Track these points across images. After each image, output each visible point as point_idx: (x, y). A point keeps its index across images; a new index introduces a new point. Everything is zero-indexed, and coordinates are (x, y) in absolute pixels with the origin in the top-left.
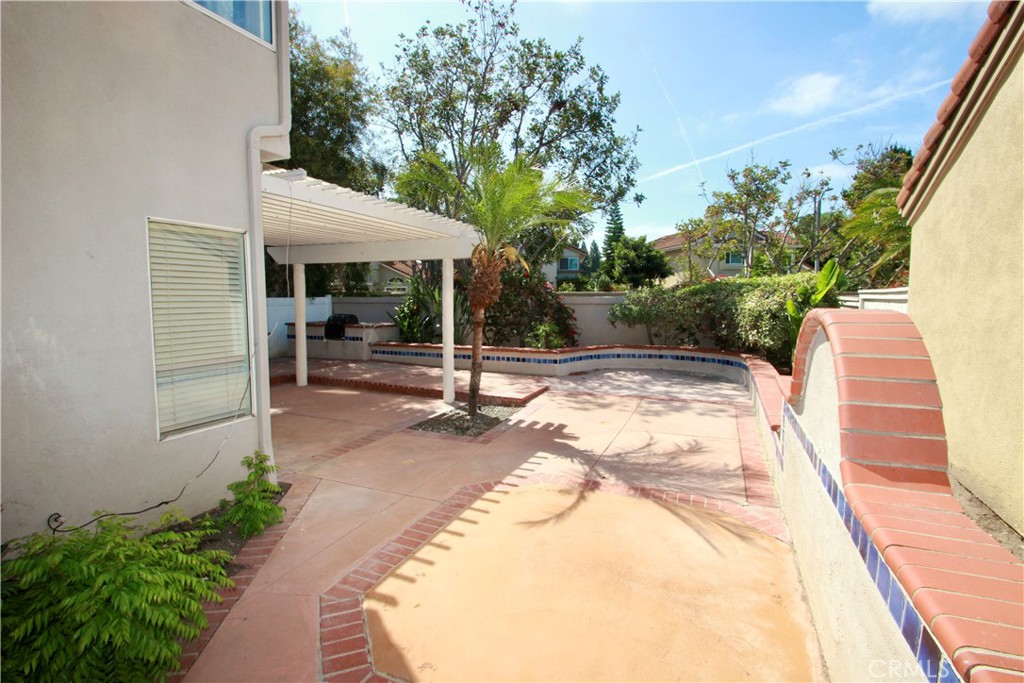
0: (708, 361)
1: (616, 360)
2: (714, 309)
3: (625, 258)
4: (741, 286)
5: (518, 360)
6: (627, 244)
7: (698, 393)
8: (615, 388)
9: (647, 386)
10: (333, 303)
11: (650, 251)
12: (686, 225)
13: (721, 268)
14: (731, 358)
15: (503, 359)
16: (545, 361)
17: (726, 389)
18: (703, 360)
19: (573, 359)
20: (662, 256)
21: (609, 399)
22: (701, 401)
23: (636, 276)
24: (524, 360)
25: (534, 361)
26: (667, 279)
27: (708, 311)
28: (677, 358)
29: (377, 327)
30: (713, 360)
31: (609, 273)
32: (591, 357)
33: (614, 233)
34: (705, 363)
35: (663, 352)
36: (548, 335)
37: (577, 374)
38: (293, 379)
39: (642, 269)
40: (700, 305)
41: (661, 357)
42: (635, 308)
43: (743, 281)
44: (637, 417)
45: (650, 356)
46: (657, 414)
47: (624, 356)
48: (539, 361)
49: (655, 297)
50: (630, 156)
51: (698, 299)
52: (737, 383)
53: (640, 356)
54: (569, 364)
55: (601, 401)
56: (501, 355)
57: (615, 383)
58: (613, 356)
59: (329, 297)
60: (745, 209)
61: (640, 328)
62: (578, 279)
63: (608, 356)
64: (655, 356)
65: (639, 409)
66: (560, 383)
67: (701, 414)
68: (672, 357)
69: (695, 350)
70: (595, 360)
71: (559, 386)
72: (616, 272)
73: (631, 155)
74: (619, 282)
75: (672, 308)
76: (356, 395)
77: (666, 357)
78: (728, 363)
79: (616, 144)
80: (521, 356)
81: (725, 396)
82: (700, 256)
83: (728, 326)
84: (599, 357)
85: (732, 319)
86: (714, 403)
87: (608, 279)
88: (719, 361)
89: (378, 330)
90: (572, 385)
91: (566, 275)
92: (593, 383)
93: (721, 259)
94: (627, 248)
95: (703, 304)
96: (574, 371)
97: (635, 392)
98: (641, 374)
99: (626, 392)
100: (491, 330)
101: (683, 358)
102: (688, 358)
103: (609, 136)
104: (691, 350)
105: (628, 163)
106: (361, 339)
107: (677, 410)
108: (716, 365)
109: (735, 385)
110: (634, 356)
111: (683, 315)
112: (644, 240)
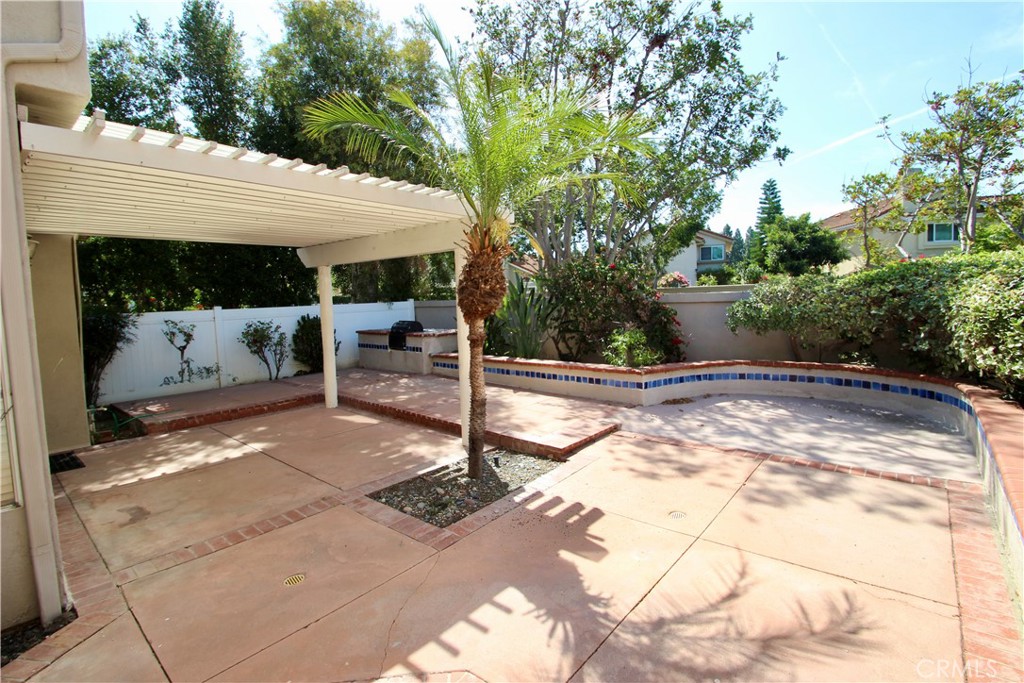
0: (895, 390)
1: (739, 381)
2: (905, 307)
3: (781, 242)
4: (957, 267)
5: (591, 380)
6: (783, 226)
7: (868, 452)
8: (722, 433)
9: (779, 430)
10: (415, 308)
11: (815, 231)
12: (859, 184)
13: (921, 247)
14: (937, 389)
15: (573, 378)
16: (626, 384)
17: (927, 445)
18: (886, 387)
19: (669, 381)
20: (832, 237)
21: (704, 456)
22: (872, 474)
23: (796, 263)
24: (598, 381)
25: (612, 383)
26: (839, 265)
27: (893, 311)
28: (839, 382)
29: (439, 336)
30: (904, 390)
31: (762, 263)
32: (699, 377)
33: (769, 214)
34: (889, 393)
35: (814, 373)
36: (631, 348)
37: (675, 402)
38: (320, 398)
39: (804, 254)
40: (878, 302)
41: (811, 380)
42: (766, 308)
43: (959, 259)
44: (739, 504)
45: (793, 378)
46: (779, 499)
47: (750, 376)
48: (618, 385)
49: (800, 290)
50: (770, 100)
51: (874, 291)
52: (950, 433)
53: (776, 378)
54: (663, 387)
55: (687, 459)
56: (571, 373)
57: (729, 422)
58: (734, 377)
59: (411, 301)
60: (958, 151)
61: (775, 336)
62: (722, 271)
63: (726, 376)
64: (802, 379)
65: (750, 485)
66: (640, 419)
67: (869, 510)
68: (830, 381)
69: (871, 372)
70: (704, 382)
71: (635, 425)
72: (769, 261)
73: (772, 97)
74: (775, 271)
75: (829, 306)
76: (373, 425)
77: (821, 380)
78: (931, 395)
79: (748, 85)
80: (596, 376)
81: (924, 464)
82: (883, 228)
83: (930, 335)
84: (710, 377)
85: (939, 325)
86: (900, 480)
87: (758, 269)
88: (915, 392)
89: (441, 338)
90: (658, 422)
91: (707, 267)
92: (690, 420)
93: (918, 232)
94: (784, 230)
95: (884, 299)
96: (671, 398)
97: (752, 444)
98: (774, 406)
99: (737, 442)
100: (572, 338)
101: (848, 383)
102: (858, 384)
103: (736, 74)
104: (864, 372)
105: (767, 107)
106: (421, 350)
107: (822, 492)
108: (909, 396)
109: (944, 438)
110: (766, 377)
111: (847, 318)
112: (807, 218)
